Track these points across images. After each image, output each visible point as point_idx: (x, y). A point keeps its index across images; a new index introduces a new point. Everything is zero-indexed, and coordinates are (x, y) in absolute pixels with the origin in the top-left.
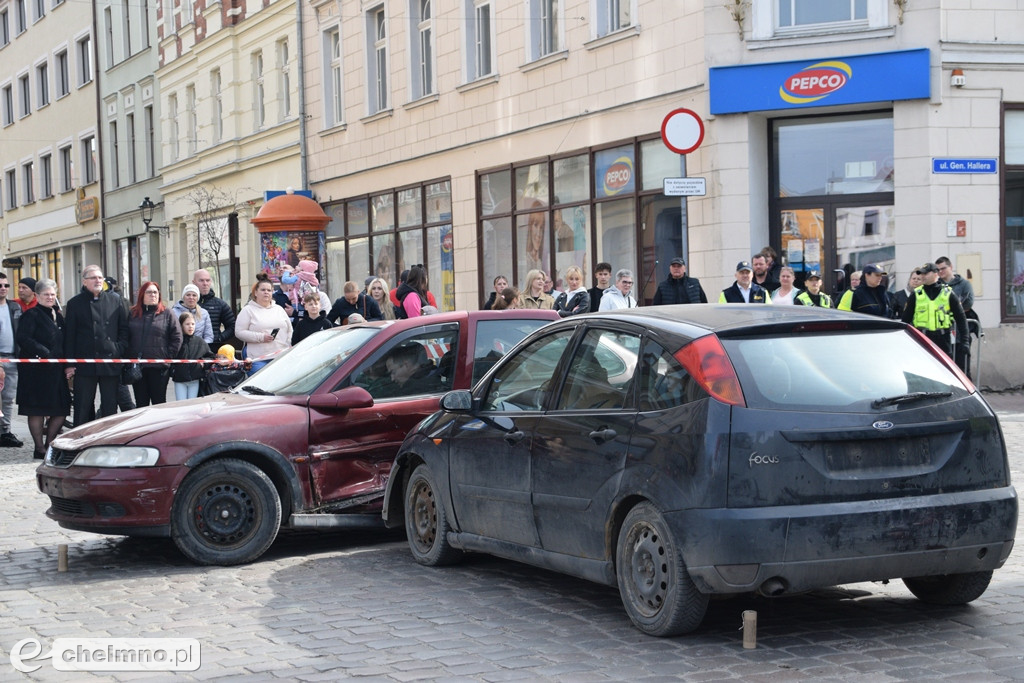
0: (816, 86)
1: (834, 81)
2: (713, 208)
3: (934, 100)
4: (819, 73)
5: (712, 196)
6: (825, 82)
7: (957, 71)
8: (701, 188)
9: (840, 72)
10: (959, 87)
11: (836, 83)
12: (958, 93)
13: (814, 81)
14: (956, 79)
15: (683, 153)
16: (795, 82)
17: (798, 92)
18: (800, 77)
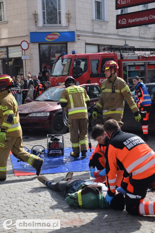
0: (53, 38)
1: (56, 37)
2: (31, 62)
3: (75, 42)
4: (53, 35)
5: (31, 60)
6: (54, 37)
7: (78, 36)
8: (29, 58)
9: (58, 35)
10: (79, 39)
11: (57, 37)
12: (79, 41)
13: (52, 36)
14: (79, 38)
15: (25, 50)
16: (48, 36)
17: (49, 38)
18: (49, 35)
